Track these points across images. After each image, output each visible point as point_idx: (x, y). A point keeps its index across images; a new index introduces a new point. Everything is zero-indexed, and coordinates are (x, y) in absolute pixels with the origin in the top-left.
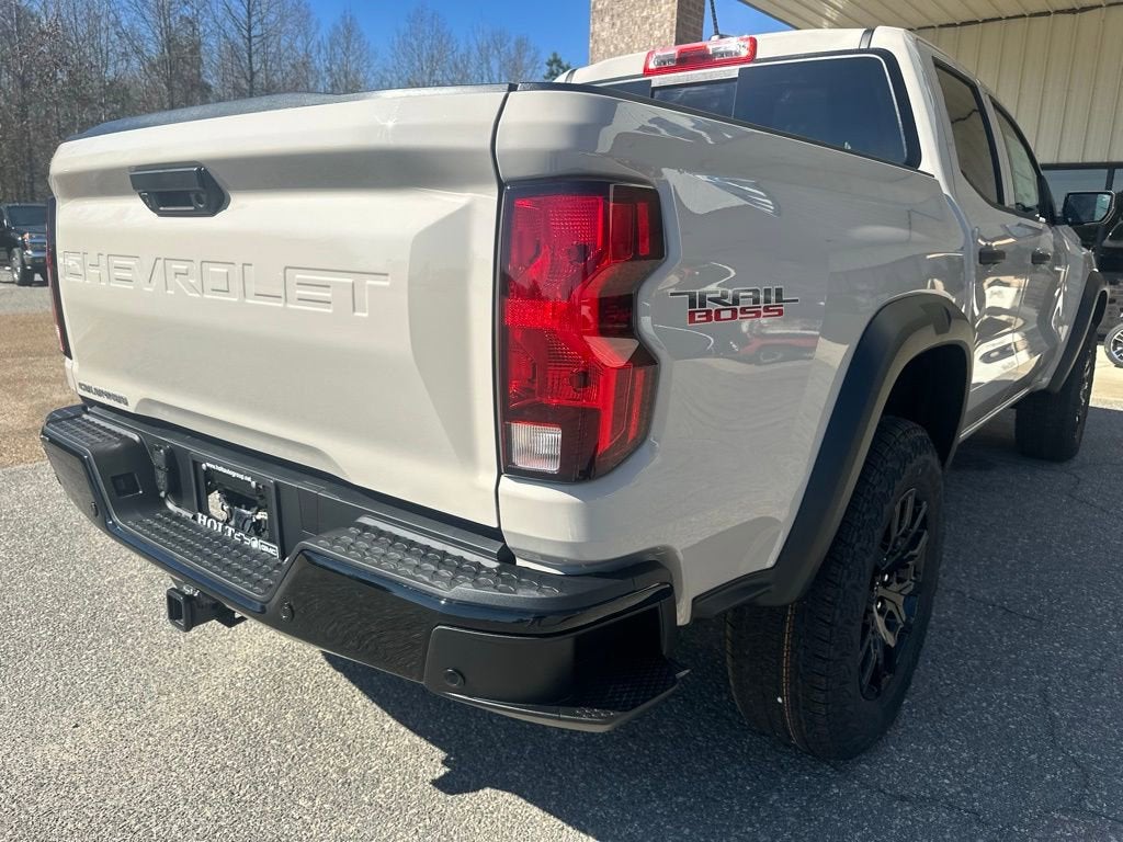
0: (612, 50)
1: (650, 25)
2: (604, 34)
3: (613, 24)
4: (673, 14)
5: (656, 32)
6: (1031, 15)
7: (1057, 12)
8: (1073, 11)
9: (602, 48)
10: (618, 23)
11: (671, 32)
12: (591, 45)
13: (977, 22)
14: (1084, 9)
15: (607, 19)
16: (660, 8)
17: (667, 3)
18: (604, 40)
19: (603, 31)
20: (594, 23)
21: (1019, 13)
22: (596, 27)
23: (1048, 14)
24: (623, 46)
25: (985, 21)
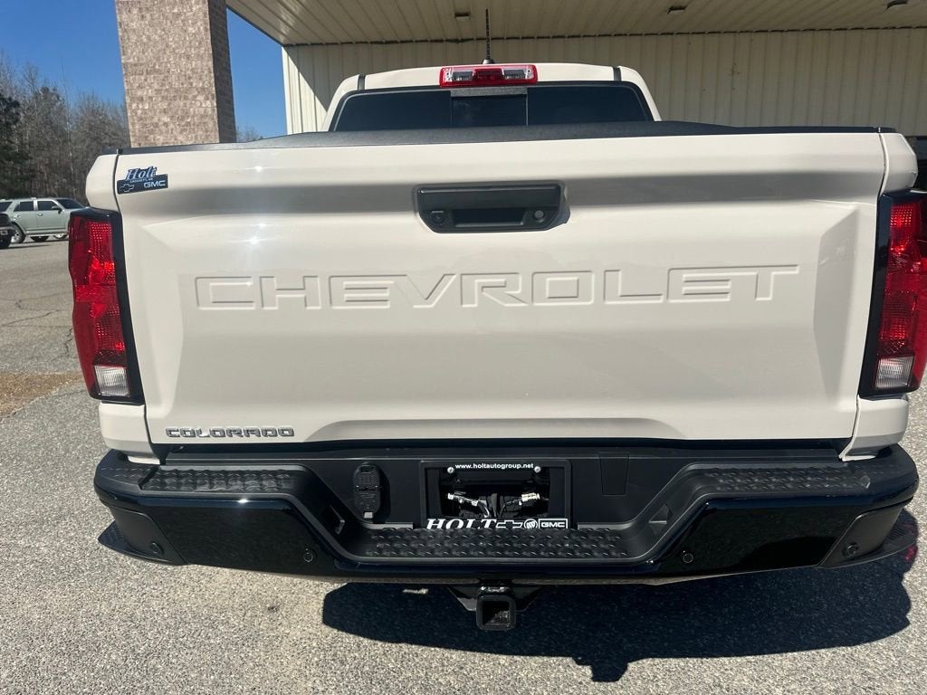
0: (145, 40)
1: (183, 21)
2: (134, 25)
3: (143, 16)
4: (205, 14)
5: (190, 29)
6: (431, 41)
7: (447, 40)
8: (456, 41)
9: (134, 38)
10: (148, 16)
11: (206, 30)
12: (120, 34)
13: (396, 42)
14: (463, 41)
15: (135, 11)
16: (191, 7)
17: (197, 3)
18: (134, 30)
19: (132, 21)
20: (121, 13)
21: (424, 39)
22: (123, 17)
23: (441, 41)
24: (157, 38)
25: (402, 42)
